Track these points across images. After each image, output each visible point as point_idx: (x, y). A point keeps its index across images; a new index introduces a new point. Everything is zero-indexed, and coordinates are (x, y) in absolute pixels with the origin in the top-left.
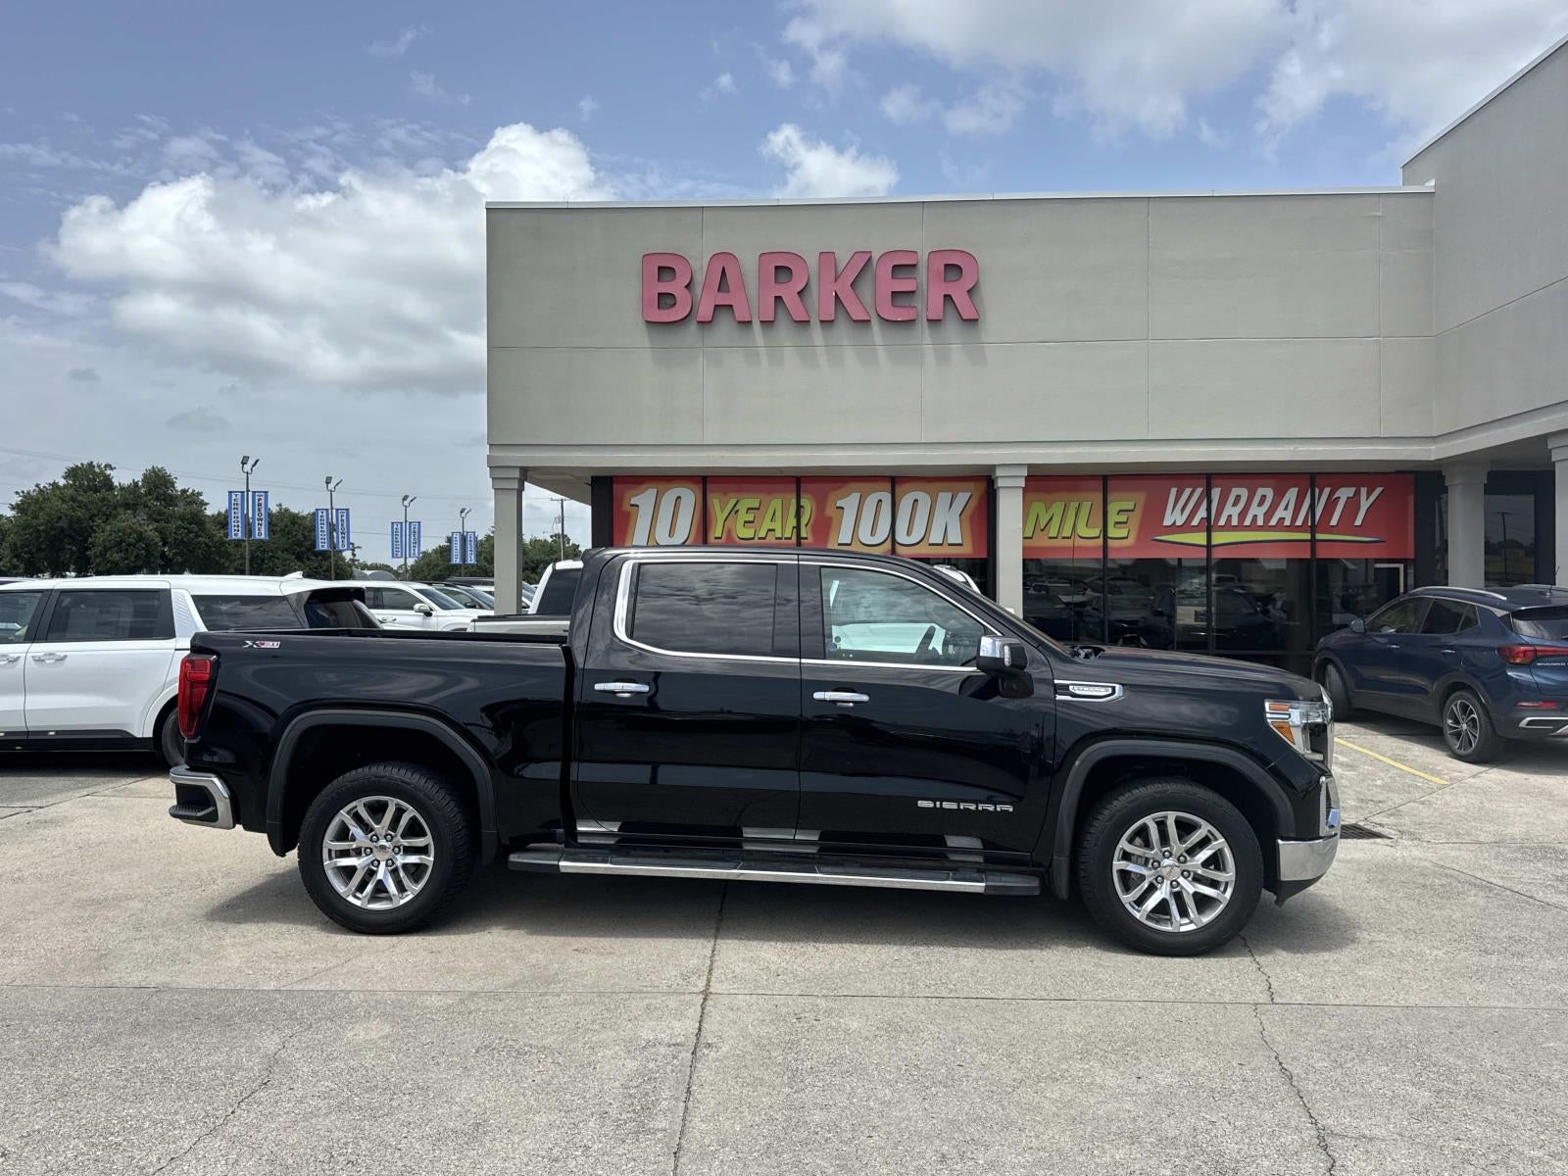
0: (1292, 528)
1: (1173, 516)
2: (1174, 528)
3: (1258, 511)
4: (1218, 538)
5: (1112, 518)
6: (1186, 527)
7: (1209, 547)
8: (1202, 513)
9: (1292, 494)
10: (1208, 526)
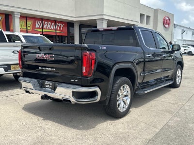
0: (53, 30)
1: (37, 26)
2: (37, 28)
3: (49, 26)
4: (44, 30)
5: (28, 25)
6: (39, 28)
7: (43, 32)
8: (41, 26)
9: (53, 24)
10: (42, 28)
